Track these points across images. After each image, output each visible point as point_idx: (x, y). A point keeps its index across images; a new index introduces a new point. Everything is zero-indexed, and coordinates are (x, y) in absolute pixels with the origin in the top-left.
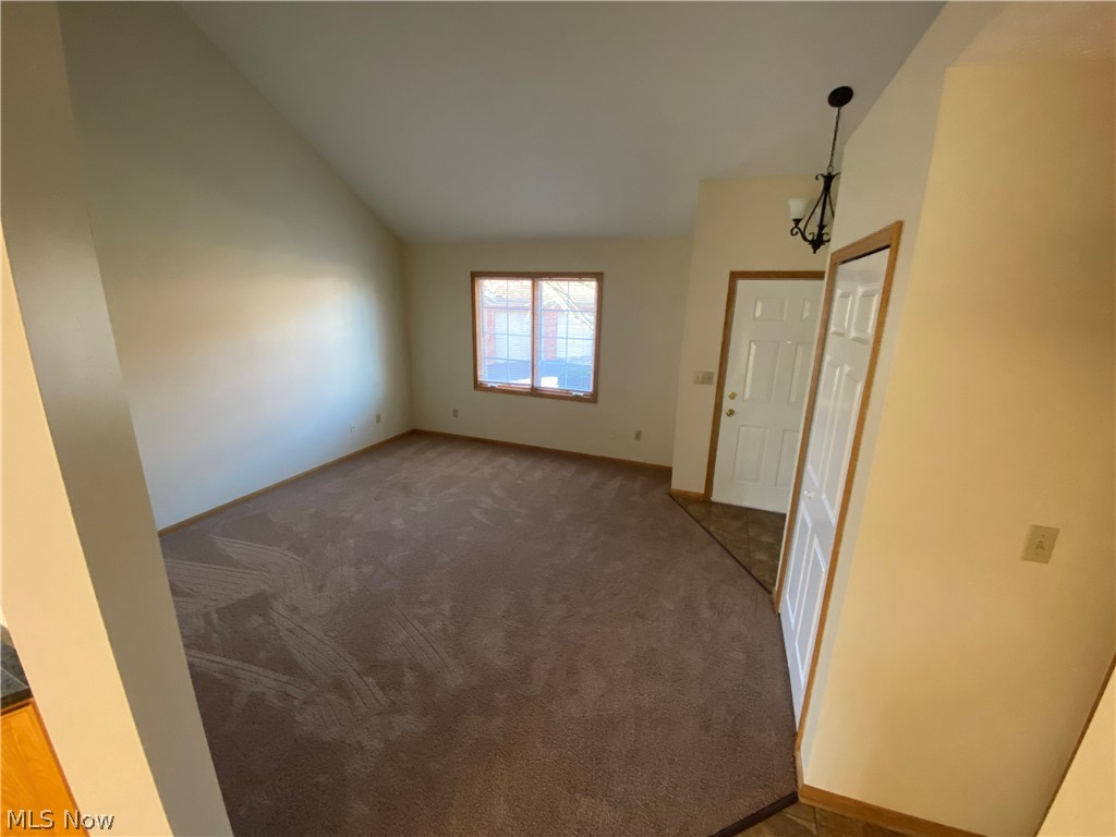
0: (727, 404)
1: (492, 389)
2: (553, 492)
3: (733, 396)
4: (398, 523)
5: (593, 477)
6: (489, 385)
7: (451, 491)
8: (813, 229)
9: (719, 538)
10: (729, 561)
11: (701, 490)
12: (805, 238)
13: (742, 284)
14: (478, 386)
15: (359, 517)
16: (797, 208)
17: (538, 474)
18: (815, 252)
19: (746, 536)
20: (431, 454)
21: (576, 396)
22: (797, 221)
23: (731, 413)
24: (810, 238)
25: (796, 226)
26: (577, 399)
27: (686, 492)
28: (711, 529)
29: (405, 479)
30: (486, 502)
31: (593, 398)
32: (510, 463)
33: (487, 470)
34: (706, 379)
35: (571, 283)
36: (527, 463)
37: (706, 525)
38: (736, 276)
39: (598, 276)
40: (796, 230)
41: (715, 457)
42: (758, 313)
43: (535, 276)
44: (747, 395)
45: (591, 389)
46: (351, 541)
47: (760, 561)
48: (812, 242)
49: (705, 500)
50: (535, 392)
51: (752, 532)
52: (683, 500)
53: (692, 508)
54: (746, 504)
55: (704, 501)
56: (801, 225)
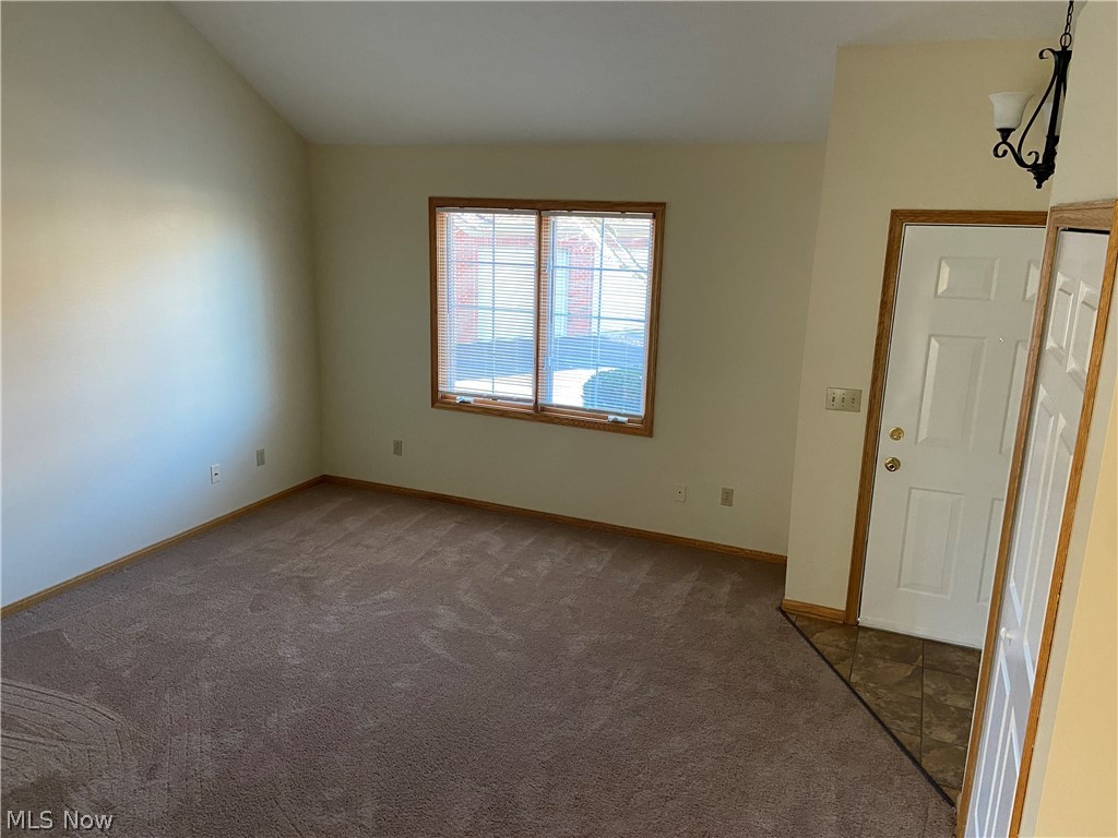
0: (887, 449)
1: (464, 407)
2: (567, 601)
3: (897, 434)
4: (289, 653)
5: (641, 572)
6: (459, 399)
7: (384, 595)
8: (1035, 145)
9: (866, 697)
10: (883, 743)
11: (839, 603)
12: (1021, 162)
13: (911, 232)
14: (438, 400)
15: (221, 642)
16: (1004, 109)
17: (543, 566)
18: (1039, 186)
19: (917, 694)
20: (352, 524)
21: (615, 422)
22: (1005, 133)
23: (894, 465)
24: (1029, 161)
25: (1004, 141)
26: (616, 427)
27: (812, 606)
28: (854, 678)
29: (304, 570)
30: (447, 618)
31: (645, 427)
32: (493, 542)
33: (452, 555)
34: (850, 402)
35: (608, 221)
36: (525, 542)
37: (844, 672)
38: (900, 218)
39: (656, 210)
40: (1003, 147)
41: (865, 544)
42: (943, 287)
43: (543, 208)
44: (923, 435)
45: (641, 412)
46: (206, 686)
47: (942, 745)
48: (1034, 168)
49: (847, 622)
50: (540, 413)
51: (930, 686)
52: (803, 622)
53: (821, 638)
54: (922, 631)
55: (844, 624)
56: (1014, 139)
